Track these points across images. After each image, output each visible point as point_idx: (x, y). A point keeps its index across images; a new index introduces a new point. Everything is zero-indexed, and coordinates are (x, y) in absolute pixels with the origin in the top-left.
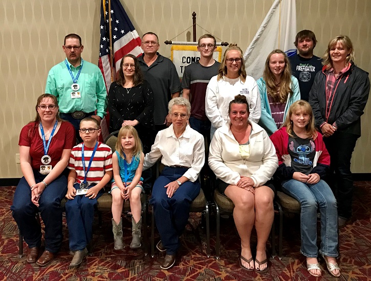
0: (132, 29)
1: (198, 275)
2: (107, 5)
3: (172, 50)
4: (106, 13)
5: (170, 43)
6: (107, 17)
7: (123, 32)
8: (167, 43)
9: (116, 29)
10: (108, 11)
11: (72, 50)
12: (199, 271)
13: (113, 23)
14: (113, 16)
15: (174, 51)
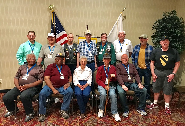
0: (63, 30)
1: (89, 118)
2: (54, 21)
3: (79, 39)
4: (53, 24)
5: (78, 36)
6: (54, 25)
7: (60, 31)
8: (77, 36)
9: (57, 30)
10: (54, 23)
11: (31, 37)
12: (89, 117)
13: (56, 28)
14: (56, 25)
15: (80, 39)
